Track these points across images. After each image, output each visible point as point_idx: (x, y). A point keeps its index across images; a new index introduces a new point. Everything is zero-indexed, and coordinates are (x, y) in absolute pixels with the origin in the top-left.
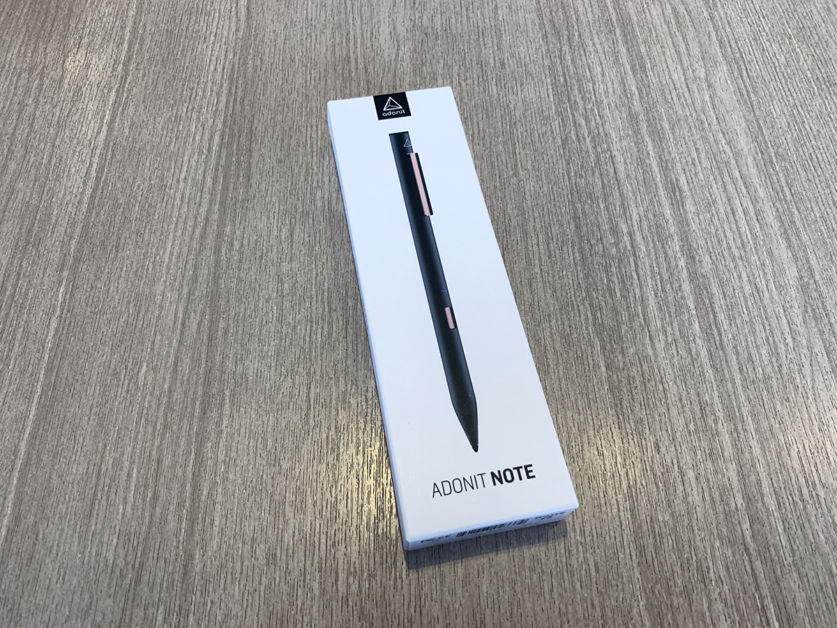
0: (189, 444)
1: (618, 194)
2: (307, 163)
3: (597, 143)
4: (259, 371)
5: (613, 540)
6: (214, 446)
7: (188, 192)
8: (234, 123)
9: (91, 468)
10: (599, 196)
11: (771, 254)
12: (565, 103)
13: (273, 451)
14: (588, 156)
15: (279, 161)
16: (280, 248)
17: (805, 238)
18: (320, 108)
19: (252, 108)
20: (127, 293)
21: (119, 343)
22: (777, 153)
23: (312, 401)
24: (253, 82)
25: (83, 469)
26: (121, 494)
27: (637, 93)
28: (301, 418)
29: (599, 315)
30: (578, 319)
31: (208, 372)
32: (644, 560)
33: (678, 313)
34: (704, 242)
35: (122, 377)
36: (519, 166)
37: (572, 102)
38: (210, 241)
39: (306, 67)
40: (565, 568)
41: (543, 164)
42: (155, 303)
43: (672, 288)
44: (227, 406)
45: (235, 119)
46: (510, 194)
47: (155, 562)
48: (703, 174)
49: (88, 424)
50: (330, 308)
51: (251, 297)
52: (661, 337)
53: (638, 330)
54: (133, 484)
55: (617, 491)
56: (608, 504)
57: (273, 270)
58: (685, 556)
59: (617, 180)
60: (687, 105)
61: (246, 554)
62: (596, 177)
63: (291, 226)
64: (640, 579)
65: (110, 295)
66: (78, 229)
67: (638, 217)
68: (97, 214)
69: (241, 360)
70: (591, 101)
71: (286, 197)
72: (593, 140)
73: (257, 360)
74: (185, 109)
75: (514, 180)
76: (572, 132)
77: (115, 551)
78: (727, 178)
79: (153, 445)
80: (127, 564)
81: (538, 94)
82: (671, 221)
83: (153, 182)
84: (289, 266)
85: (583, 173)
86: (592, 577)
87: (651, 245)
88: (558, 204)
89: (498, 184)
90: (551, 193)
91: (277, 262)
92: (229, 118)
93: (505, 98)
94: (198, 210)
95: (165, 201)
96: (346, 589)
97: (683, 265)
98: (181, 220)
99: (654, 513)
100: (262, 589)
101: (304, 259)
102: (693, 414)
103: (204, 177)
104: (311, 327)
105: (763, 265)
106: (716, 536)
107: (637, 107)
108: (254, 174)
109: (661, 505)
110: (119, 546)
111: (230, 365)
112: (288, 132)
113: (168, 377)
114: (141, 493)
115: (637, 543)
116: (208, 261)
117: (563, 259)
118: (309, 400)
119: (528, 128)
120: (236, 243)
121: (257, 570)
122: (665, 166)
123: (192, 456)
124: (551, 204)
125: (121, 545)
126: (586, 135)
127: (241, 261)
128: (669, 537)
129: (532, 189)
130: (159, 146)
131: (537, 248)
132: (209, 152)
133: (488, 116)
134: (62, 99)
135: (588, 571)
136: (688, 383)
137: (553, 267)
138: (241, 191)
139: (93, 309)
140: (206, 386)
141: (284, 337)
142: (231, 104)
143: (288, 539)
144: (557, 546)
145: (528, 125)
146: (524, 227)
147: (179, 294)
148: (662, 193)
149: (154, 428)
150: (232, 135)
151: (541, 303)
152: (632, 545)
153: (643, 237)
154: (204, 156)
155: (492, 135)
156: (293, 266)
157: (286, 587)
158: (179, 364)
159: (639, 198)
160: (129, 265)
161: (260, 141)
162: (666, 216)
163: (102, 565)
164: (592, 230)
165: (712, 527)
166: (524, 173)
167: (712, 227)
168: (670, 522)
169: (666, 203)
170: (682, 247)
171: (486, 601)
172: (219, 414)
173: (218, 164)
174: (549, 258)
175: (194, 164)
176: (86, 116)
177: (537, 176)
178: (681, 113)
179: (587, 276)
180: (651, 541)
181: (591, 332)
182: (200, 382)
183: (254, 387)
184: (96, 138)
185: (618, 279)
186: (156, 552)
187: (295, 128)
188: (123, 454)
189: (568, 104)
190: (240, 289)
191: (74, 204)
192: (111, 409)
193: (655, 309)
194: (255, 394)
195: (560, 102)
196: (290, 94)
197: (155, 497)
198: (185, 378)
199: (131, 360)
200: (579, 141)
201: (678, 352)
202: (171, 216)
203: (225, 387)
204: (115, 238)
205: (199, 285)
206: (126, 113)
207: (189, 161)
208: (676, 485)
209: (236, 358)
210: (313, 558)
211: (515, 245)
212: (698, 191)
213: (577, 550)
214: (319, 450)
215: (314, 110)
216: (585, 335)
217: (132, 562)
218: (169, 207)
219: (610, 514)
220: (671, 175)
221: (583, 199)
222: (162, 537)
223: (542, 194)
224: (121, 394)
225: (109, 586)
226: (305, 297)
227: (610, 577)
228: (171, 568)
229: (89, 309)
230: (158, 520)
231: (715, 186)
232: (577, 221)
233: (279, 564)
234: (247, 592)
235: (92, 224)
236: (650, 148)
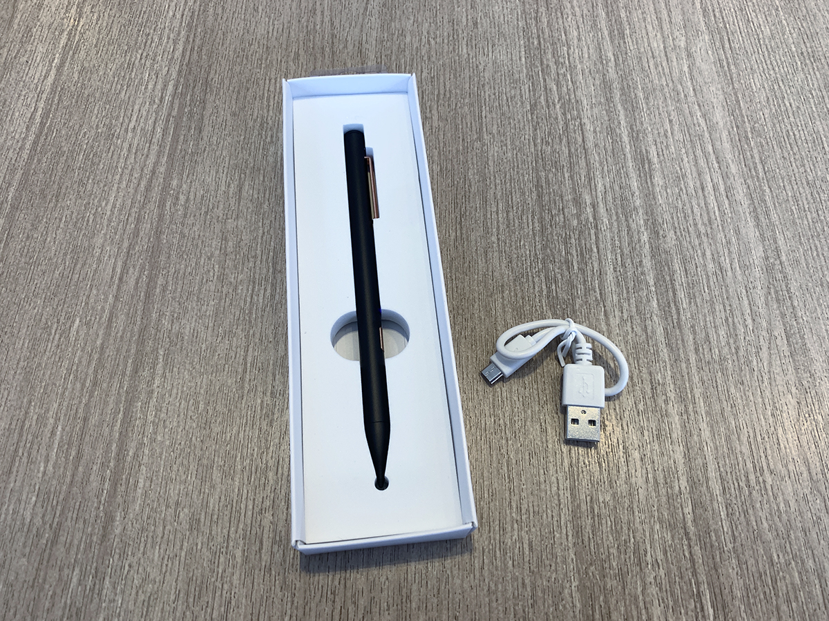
0: (117, 403)
1: (585, 164)
2: (263, 117)
3: (567, 109)
4: (196, 332)
5: (550, 519)
6: (144, 406)
7: (136, 142)
8: (190, 73)
9: (14, 423)
10: (565, 165)
11: (737, 232)
12: (537, 67)
13: (204, 414)
14: (557, 123)
15: (234, 114)
16: (227, 204)
17: (774, 217)
18: (281, 61)
19: (210, 57)
20: (65, 244)
21: (52, 296)
22: (753, 128)
23: (249, 365)
24: (212, 31)
25: (6, 424)
26: (43, 451)
27: (613, 59)
28: (236, 381)
29: (554, 287)
30: (532, 291)
31: (143, 330)
32: (580, 541)
33: (636, 290)
34: (670, 216)
35: (53, 331)
36: (485, 129)
37: (545, 66)
38: (155, 194)
39: (270, 18)
40: (498, 545)
41: (509, 129)
42: (93, 256)
43: (633, 263)
44: (160, 365)
45: (190, 68)
46: (472, 159)
47: (74, 522)
48: (675, 147)
49: (14, 378)
50: (275, 269)
51: (193, 254)
52: (616, 312)
53: (593, 304)
54: (56, 442)
55: (558, 468)
56: (547, 482)
57: (218, 227)
58: (623, 539)
59: (584, 149)
60: (664, 74)
61: (169, 518)
62: (563, 145)
63: (240, 182)
64: (574, 559)
65: (46, 246)
66: (17, 176)
67: (603, 188)
68: (39, 161)
69: (178, 318)
70: (564, 65)
71: (237, 151)
72: (562, 107)
73: (194, 319)
74: (139, 56)
75: (477, 145)
76: (542, 97)
77: (33, 509)
78: (699, 153)
79: (80, 402)
80: (44, 523)
81: (509, 56)
82: (637, 193)
83: (100, 130)
84: (235, 224)
85: (550, 140)
86: (525, 555)
87: (614, 218)
88: (521, 172)
89: (461, 147)
90: (515, 160)
91: (223, 219)
92: (184, 67)
93: (474, 59)
94: (145, 161)
95: (111, 151)
96: (269, 557)
97: (646, 239)
98: (127, 171)
99: (594, 493)
100: (183, 554)
101: (251, 217)
102: (644, 393)
103: (154, 128)
104: (254, 287)
105: (729, 242)
106: (656, 519)
107: (612, 74)
108: (207, 126)
109: (603, 486)
110: (38, 505)
111: (166, 324)
112: (245, 84)
113: (101, 333)
114: (65, 451)
115: (575, 523)
116: (151, 214)
117: (522, 228)
118: (246, 364)
119: (497, 91)
120: (182, 198)
121: (179, 535)
122: (635, 137)
123: (120, 415)
124: (514, 170)
125: (39, 505)
126: (556, 101)
127: (185, 216)
128: (608, 518)
129: (496, 154)
130: (109, 93)
131: (496, 216)
132: (161, 102)
133: (455, 77)
134: (11, 40)
135: (522, 550)
136: (641, 361)
137: (510, 236)
138: (191, 144)
139: (28, 259)
140: (140, 344)
141: (224, 297)
142: (188, 53)
143: (214, 504)
144: (491, 523)
145: (497, 88)
146: (485, 195)
147: (119, 248)
148: (631, 165)
149: (83, 385)
150: (186, 86)
151: (495, 274)
152: (569, 525)
153: (607, 209)
154: (155, 106)
155: (459, 96)
156: (239, 223)
157: (208, 554)
158: (114, 320)
159: (606, 168)
160: (68, 216)
161: (215, 92)
162: (632, 188)
163: (18, 523)
164: (555, 200)
165: (653, 509)
166: (489, 138)
167: (680, 202)
168: (611, 503)
169: (633, 175)
170: (646, 222)
171: (413, 576)
172: (151, 373)
173: (169, 115)
174: (508, 227)
175: (145, 113)
176: (35, 58)
177: (502, 141)
178: (657, 82)
179: (544, 248)
180: (589, 521)
181: (544, 305)
182: (134, 339)
183: (190, 347)
184: (43, 82)
185: (577, 251)
186: (76, 512)
187: (252, 80)
188: (48, 410)
189: (540, 68)
190: (182, 246)
191: (15, 149)
192: (40, 364)
193: (613, 284)
194: (189, 354)
195: (533, 65)
196: (250, 45)
197: (79, 456)
198: (119, 335)
199: (63, 314)
200: (548, 107)
201: (633, 329)
202: (117, 167)
203: (160, 346)
204: (56, 186)
205: (140, 239)
206: (76, 56)
207: (140, 111)
208: (620, 465)
209: (173, 317)
210: (238, 525)
211: (473, 213)
212: (668, 164)
213: (512, 527)
214: (252, 415)
215: (274, 63)
216: (538, 308)
217: (50, 522)
218: (115, 157)
219: (549, 493)
220: (641, 147)
221: (548, 167)
222: (83, 498)
223: (505, 160)
224: (51, 349)
225: (24, 546)
226: (249, 256)
227: (544, 557)
228: (90, 529)
229: (23, 260)
230: (80, 480)
231: (686, 160)
232: (540, 189)
233: (202, 530)
234: (167, 557)
235: (32, 171)
236: (622, 117)
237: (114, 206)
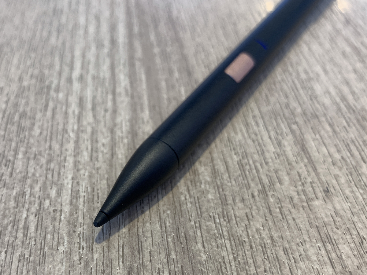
237: (75, 195)
